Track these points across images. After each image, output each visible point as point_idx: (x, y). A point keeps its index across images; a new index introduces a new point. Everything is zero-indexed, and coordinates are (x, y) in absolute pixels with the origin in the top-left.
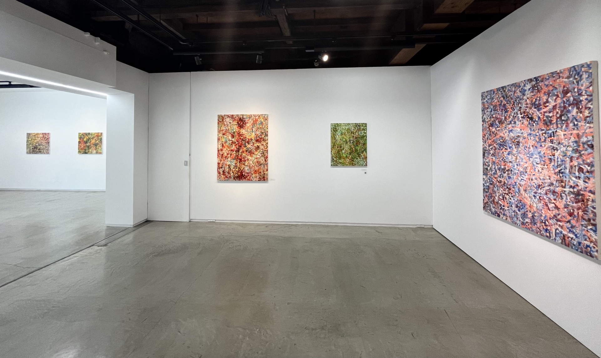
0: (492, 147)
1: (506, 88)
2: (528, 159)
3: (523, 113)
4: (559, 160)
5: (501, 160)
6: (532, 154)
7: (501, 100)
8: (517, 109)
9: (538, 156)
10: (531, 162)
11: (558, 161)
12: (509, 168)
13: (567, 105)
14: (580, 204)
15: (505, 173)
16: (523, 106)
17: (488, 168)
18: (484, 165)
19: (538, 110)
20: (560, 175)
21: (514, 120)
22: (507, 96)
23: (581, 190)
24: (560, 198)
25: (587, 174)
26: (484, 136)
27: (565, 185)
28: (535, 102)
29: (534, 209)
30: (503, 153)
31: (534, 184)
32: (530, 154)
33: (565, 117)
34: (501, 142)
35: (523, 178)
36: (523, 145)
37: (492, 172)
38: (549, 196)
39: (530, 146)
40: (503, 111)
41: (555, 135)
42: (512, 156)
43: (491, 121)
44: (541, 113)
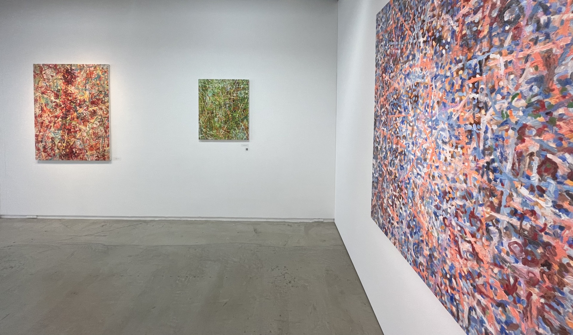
0: (384, 109)
2: (429, 133)
3: (426, 32)
4: (489, 135)
5: (393, 133)
6: (437, 121)
7: (398, 18)
8: (418, 26)
9: (446, 126)
10: (433, 138)
11: (486, 139)
12: (402, 149)
15: (396, 157)
16: (428, 16)
17: (379, 146)
18: (374, 141)
19: (452, 15)
20: (488, 175)
21: (413, 52)
22: (405, 7)
23: (543, 230)
24: (486, 234)
26: (376, 92)
27: (500, 204)
29: (433, 242)
30: (396, 119)
32: (434, 121)
34: (394, 98)
36: (423, 103)
37: (382, 154)
38: (462, 222)
39: (434, 102)
40: (400, 37)
41: (484, 68)
42: (407, 125)
43: (385, 63)
44: (457, 21)
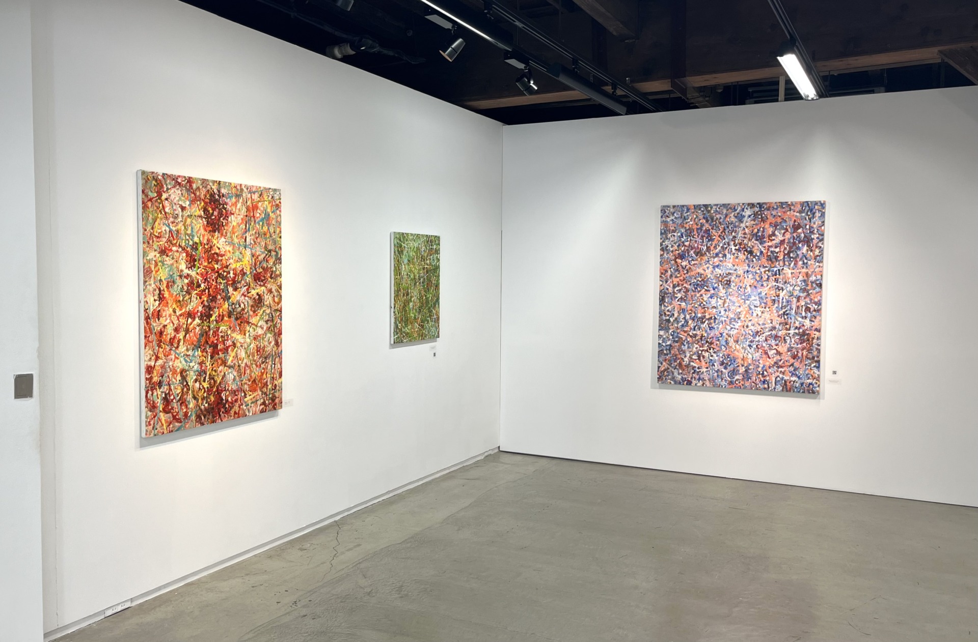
0: (680, 288)
1: (711, 208)
2: (742, 302)
3: (738, 244)
4: (784, 300)
5: (696, 306)
6: (749, 296)
7: (701, 223)
8: (729, 238)
9: (757, 298)
10: (746, 305)
11: (783, 302)
12: (711, 316)
13: (797, 242)
14: (805, 344)
15: (703, 323)
16: (739, 236)
17: (671, 319)
18: (661, 315)
19: (761, 244)
20: (784, 317)
21: (723, 253)
22: (712, 219)
23: (807, 330)
24: (783, 341)
25: (814, 313)
26: (663, 273)
27: (790, 327)
28: (758, 232)
29: (748, 362)
30: (701, 295)
31: (750, 332)
32: (747, 295)
33: (794, 255)
34: (698, 280)
35: (733, 327)
36: (736, 285)
37: (678, 324)
38: (769, 342)
39: (746, 285)
40: (705, 238)
41: (781, 273)
42: (717, 300)
43: (680, 251)
44: (765, 247)
